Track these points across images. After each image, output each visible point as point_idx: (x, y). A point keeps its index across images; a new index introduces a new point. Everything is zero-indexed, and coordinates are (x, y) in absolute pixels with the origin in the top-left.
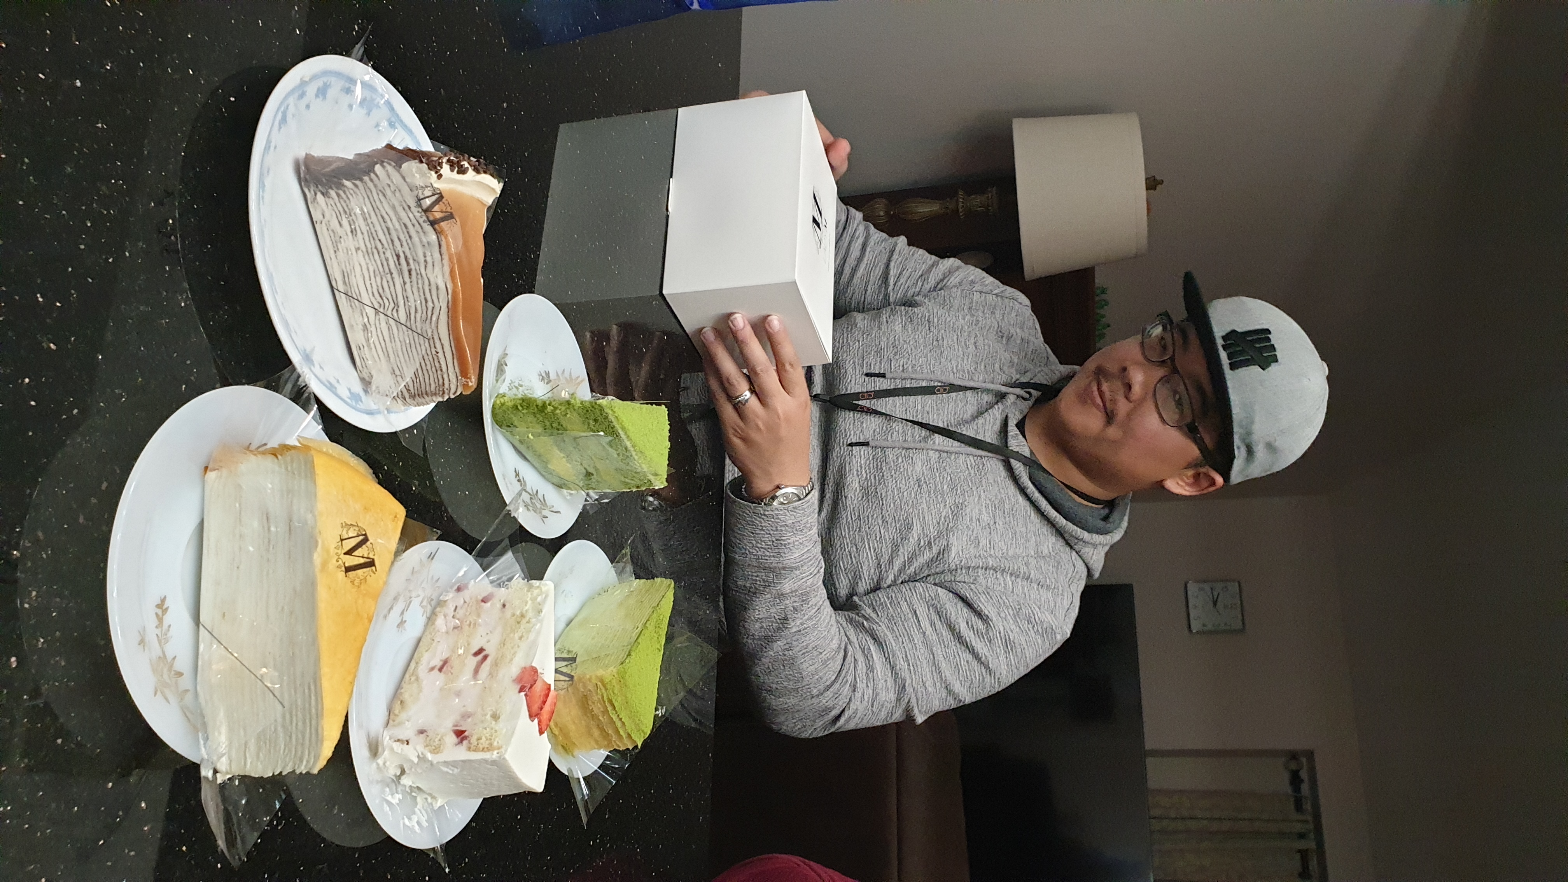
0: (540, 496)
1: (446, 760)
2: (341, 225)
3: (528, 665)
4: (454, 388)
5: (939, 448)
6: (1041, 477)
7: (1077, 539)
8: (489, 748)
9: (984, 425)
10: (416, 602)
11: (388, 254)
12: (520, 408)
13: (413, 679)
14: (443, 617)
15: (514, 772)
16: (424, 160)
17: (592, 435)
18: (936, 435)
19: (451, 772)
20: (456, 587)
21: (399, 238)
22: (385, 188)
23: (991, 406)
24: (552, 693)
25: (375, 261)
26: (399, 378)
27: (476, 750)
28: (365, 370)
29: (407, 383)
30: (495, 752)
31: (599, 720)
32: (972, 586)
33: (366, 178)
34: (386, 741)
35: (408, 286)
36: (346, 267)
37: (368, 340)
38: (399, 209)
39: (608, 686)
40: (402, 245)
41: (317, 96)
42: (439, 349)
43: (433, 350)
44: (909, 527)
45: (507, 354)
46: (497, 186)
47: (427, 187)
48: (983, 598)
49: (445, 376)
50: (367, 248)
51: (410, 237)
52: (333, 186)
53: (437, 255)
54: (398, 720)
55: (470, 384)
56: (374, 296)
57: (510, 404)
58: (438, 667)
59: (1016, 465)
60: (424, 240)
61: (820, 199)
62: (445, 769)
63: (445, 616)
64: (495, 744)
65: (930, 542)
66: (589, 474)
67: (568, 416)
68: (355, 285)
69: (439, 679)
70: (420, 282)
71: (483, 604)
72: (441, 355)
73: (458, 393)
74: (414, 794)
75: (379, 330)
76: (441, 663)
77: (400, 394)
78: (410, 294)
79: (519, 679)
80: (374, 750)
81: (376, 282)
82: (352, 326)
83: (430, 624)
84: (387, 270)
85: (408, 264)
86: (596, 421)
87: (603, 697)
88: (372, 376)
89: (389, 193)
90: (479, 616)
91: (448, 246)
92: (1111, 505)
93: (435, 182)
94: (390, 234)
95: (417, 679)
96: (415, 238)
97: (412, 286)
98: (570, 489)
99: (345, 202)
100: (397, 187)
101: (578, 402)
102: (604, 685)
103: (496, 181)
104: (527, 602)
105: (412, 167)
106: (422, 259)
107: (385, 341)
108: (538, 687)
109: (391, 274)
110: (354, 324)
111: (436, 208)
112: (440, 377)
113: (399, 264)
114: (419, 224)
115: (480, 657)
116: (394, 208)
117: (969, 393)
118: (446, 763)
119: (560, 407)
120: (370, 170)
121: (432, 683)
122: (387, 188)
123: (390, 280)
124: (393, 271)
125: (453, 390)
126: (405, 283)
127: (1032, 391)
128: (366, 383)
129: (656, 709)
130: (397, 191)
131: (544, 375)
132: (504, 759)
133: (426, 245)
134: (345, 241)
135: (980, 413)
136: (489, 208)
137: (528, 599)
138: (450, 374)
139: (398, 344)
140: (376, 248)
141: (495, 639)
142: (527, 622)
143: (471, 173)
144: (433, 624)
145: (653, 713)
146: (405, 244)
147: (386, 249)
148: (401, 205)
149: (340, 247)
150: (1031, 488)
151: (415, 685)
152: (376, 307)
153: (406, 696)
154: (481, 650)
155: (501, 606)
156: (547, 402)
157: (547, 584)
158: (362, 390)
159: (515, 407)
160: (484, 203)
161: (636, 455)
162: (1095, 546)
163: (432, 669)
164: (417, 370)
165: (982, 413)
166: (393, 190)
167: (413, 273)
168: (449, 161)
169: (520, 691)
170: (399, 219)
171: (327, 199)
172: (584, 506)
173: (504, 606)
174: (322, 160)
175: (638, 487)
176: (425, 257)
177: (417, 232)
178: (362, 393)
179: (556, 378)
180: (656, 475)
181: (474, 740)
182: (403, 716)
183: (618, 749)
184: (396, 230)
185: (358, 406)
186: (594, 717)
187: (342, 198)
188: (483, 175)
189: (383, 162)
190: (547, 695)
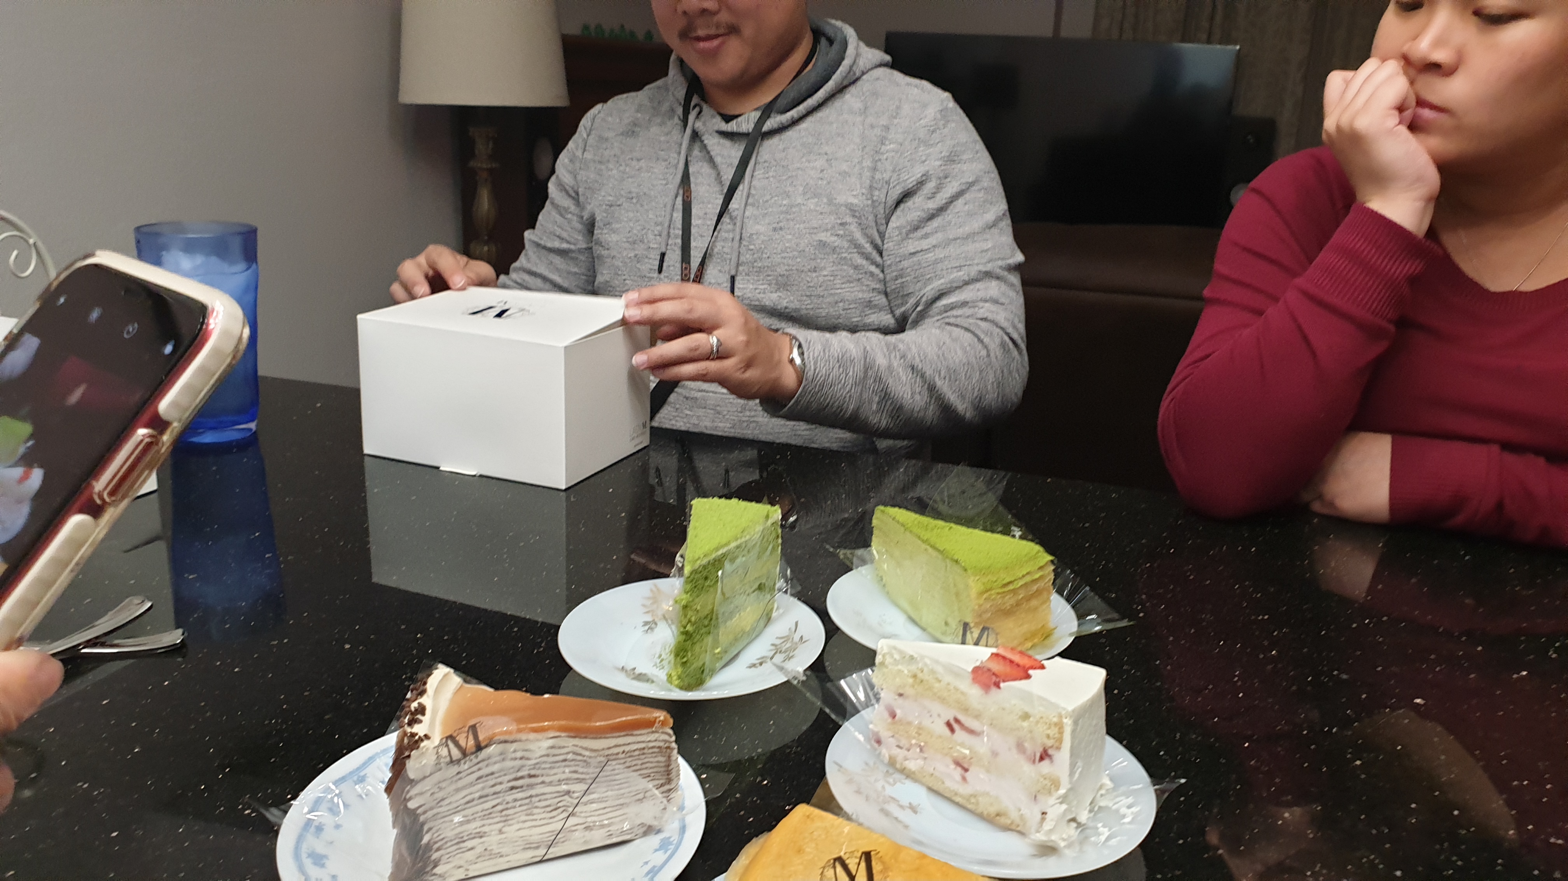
0: (778, 642)
1: (1068, 774)
2: (472, 849)
3: (971, 677)
4: (665, 736)
5: (743, 205)
6: (782, 103)
7: (849, 72)
8: (1060, 726)
9: (722, 156)
10: (889, 791)
11: (509, 798)
12: (685, 660)
13: (973, 800)
14: (907, 762)
15: (1088, 701)
16: (407, 754)
17: (722, 582)
18: (730, 206)
19: (1080, 770)
20: (876, 745)
21: (493, 786)
22: (435, 798)
23: (704, 147)
24: (1001, 651)
25: (515, 813)
26: (648, 794)
27: (1060, 740)
28: (636, 829)
29: (654, 786)
30: (1065, 721)
31: (1022, 598)
32: (891, 185)
33: (422, 818)
34: (1041, 837)
35: (547, 779)
36: (518, 846)
37: (603, 826)
38: (460, 784)
39: (989, 587)
40: (501, 783)
41: (323, 866)
42: (621, 749)
43: (621, 756)
44: (822, 244)
45: (623, 667)
46: (441, 671)
47: (437, 753)
48: (904, 176)
49: (651, 745)
50: (500, 822)
51: (492, 774)
52: (427, 855)
53: (514, 746)
54: (1018, 821)
55: (662, 718)
56: (554, 817)
57: (680, 670)
58: (963, 772)
59: (768, 125)
60: (498, 758)
61: (475, 308)
62: (1077, 775)
63: (906, 759)
64: (1055, 720)
65: (841, 224)
66: (760, 588)
67: (699, 608)
68: (541, 836)
69: (976, 775)
70: (543, 766)
71: (897, 717)
72: (627, 748)
73: (671, 732)
74: (1096, 809)
75: (593, 813)
76: (959, 769)
77: (665, 795)
78: (557, 777)
79: (986, 687)
80: (1048, 850)
81: (539, 814)
82: (585, 842)
83: (913, 776)
84: (527, 801)
85: (522, 778)
86: (706, 578)
87: (998, 593)
88: (642, 824)
89: (440, 795)
90: (909, 723)
91: (506, 732)
92: (818, 34)
93: (433, 742)
94: (487, 796)
95: (975, 796)
96: (495, 768)
97: (548, 775)
98: (772, 610)
99: (446, 843)
100: (436, 784)
101: (684, 596)
102: (987, 591)
103: (436, 672)
104: (900, 671)
105: (413, 768)
106: (518, 763)
107: (605, 808)
108: (996, 667)
109: (531, 796)
110: (583, 840)
111: (462, 743)
112: (651, 751)
113: (522, 787)
114: (478, 763)
115: (956, 726)
116: (458, 790)
117: (691, 170)
118: (1072, 774)
119: (688, 616)
120: (413, 814)
121: (979, 781)
122: (436, 796)
123: (537, 799)
124: (528, 795)
125: (666, 737)
126: (543, 782)
127: (693, 104)
128: (649, 830)
129: (1014, 536)
130: (440, 785)
131: (647, 627)
132: (1073, 711)
133: (503, 756)
134: (489, 846)
135: (711, 161)
136: (465, 681)
137: (896, 668)
138: (648, 739)
139: (610, 793)
140: (502, 811)
141: (936, 708)
142: (922, 672)
143: (425, 700)
144: (914, 773)
145: (1016, 540)
146: (499, 780)
147: (504, 800)
148: (456, 781)
149: (497, 851)
150: (794, 113)
151: (980, 799)
152: (567, 815)
153: (992, 810)
154: (949, 725)
155: (902, 697)
156: (682, 629)
157: (881, 646)
158: (657, 836)
159: (684, 664)
160: (459, 687)
161: (745, 537)
162: (858, 55)
163: (964, 779)
164: (640, 775)
165: (711, 157)
166: (437, 790)
167: (533, 772)
168: (410, 724)
169: (998, 687)
170: (471, 784)
171: (442, 862)
172: (792, 595)
173: (901, 695)
174: (397, 863)
175: (778, 537)
176: (516, 759)
177: (487, 766)
178: (661, 836)
179: (650, 614)
180: (767, 517)
181: (1049, 743)
182: (1014, 815)
183: (1052, 582)
184: (483, 788)
185: (675, 842)
186: (1018, 604)
187: (442, 845)
188: (428, 686)
189: (405, 799)
190: (1004, 658)
